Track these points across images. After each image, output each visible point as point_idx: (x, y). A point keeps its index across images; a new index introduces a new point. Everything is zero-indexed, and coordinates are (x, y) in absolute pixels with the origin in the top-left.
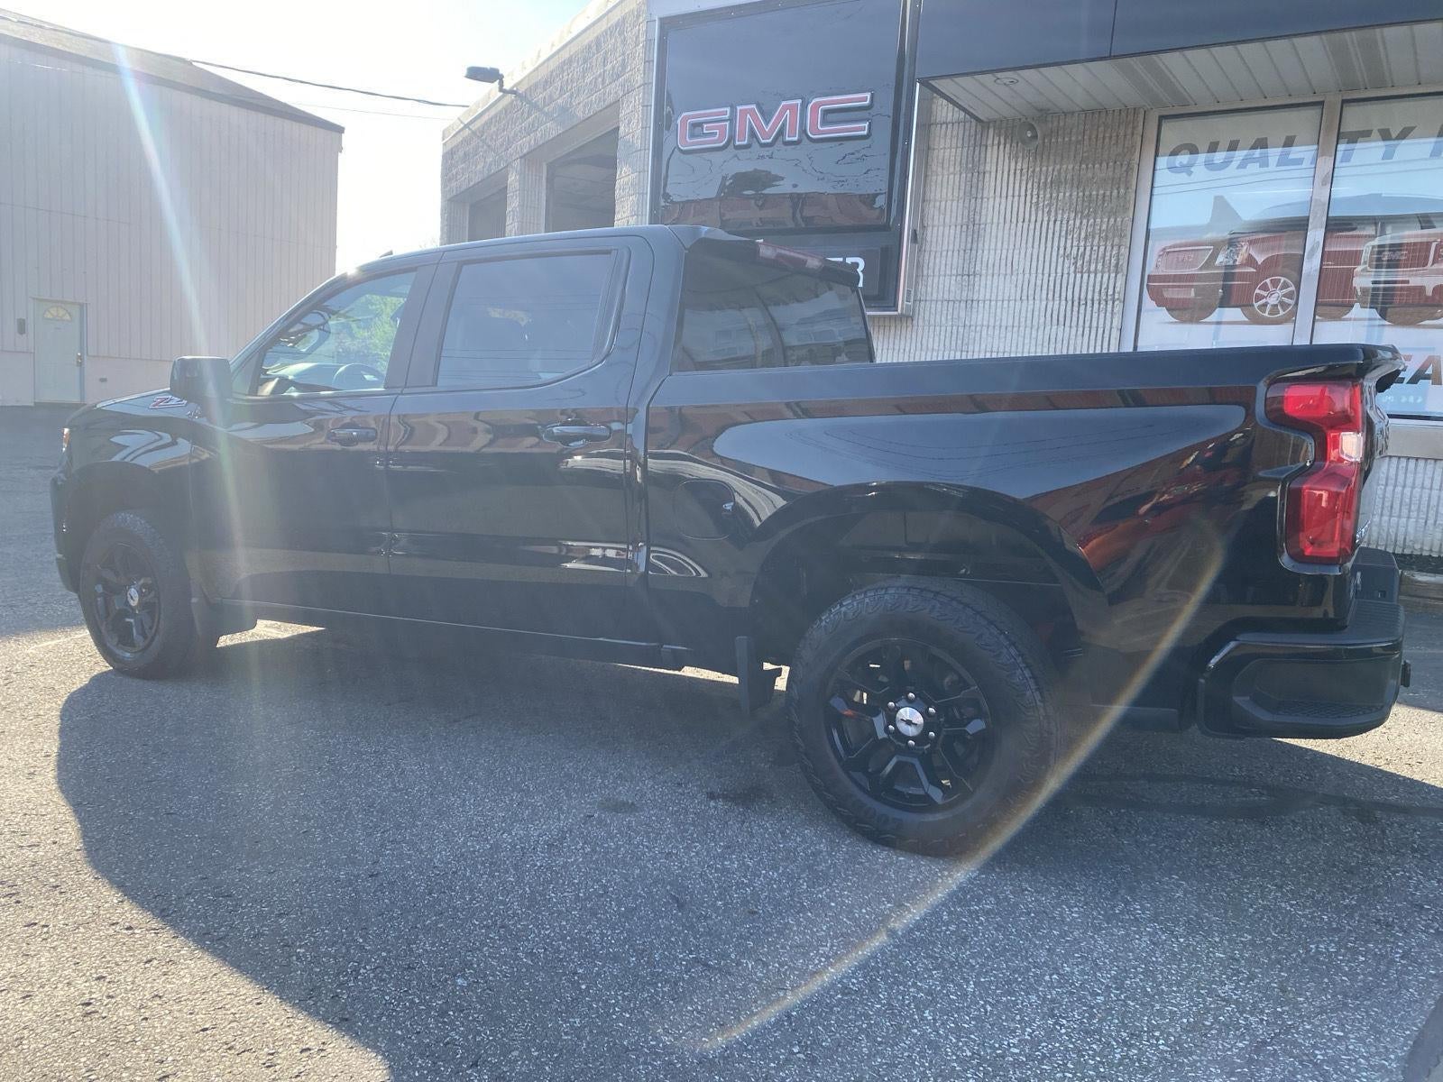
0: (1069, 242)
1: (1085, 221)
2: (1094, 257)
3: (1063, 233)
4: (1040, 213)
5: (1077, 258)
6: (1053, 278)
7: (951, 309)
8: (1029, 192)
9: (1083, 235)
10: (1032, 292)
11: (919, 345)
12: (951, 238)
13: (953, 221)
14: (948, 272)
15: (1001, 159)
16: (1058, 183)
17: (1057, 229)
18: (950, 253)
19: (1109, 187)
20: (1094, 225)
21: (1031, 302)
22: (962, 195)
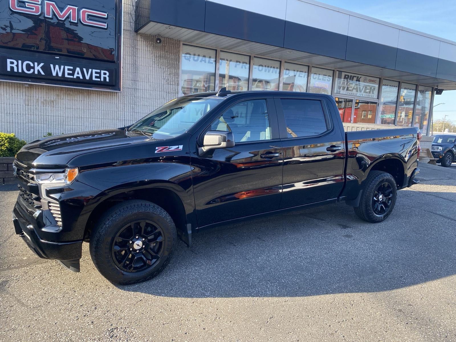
0: (165, 75)
1: (168, 70)
2: (172, 80)
3: (163, 72)
4: (155, 65)
5: (167, 80)
6: (161, 85)
7: (130, 91)
8: (152, 58)
9: (168, 74)
10: (155, 88)
11: (120, 102)
12: (128, 68)
13: (128, 62)
14: (128, 79)
15: (143, 46)
16: (160, 57)
17: (161, 70)
18: (128, 73)
19: (174, 61)
20: (171, 71)
21: (155, 91)
22: (131, 54)
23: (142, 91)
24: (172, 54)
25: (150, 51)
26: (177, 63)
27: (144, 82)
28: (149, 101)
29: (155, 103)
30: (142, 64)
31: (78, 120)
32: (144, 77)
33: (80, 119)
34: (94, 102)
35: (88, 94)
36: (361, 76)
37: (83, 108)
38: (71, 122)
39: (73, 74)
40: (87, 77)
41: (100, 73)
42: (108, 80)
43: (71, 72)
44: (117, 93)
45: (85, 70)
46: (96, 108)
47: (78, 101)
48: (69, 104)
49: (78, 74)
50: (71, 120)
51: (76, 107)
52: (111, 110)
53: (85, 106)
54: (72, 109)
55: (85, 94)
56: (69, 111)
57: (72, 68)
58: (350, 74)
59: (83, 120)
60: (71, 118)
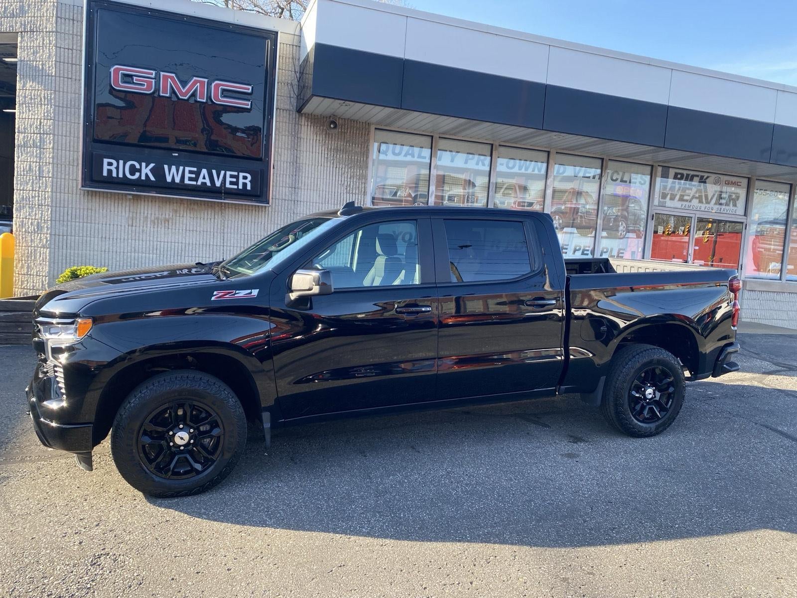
0: (343, 178)
1: (349, 170)
2: (355, 186)
3: (340, 174)
4: (329, 163)
5: (347, 186)
6: (336, 194)
7: (286, 204)
8: (323, 152)
9: (349, 176)
10: (327, 200)
11: (269, 221)
12: (285, 168)
13: (286, 159)
14: (284, 185)
15: (309, 133)
16: (337, 150)
17: (337, 171)
18: (285, 176)
19: (359, 156)
20: (354, 172)
21: (327, 205)
22: (289, 147)
23: (305, 204)
24: (357, 145)
25: (321, 141)
26: (365, 159)
27: (309, 191)
30: (307, 163)
31: (204, 248)
32: (309, 182)
33: (208, 246)
34: (230, 222)
35: (221, 210)
36: (709, 175)
37: (212, 230)
38: (194, 252)
39: (196, 179)
40: (218, 184)
41: (237, 177)
42: (249, 187)
43: (193, 176)
45: (214, 172)
46: (232, 231)
47: (206, 219)
48: (191, 223)
49: (204, 178)
50: (194, 248)
51: (202, 229)
52: (256, 233)
53: (216, 227)
54: (196, 231)
55: (217, 208)
56: (191, 234)
57: (195, 169)
58: (685, 172)
59: (211, 248)
60: (194, 246)
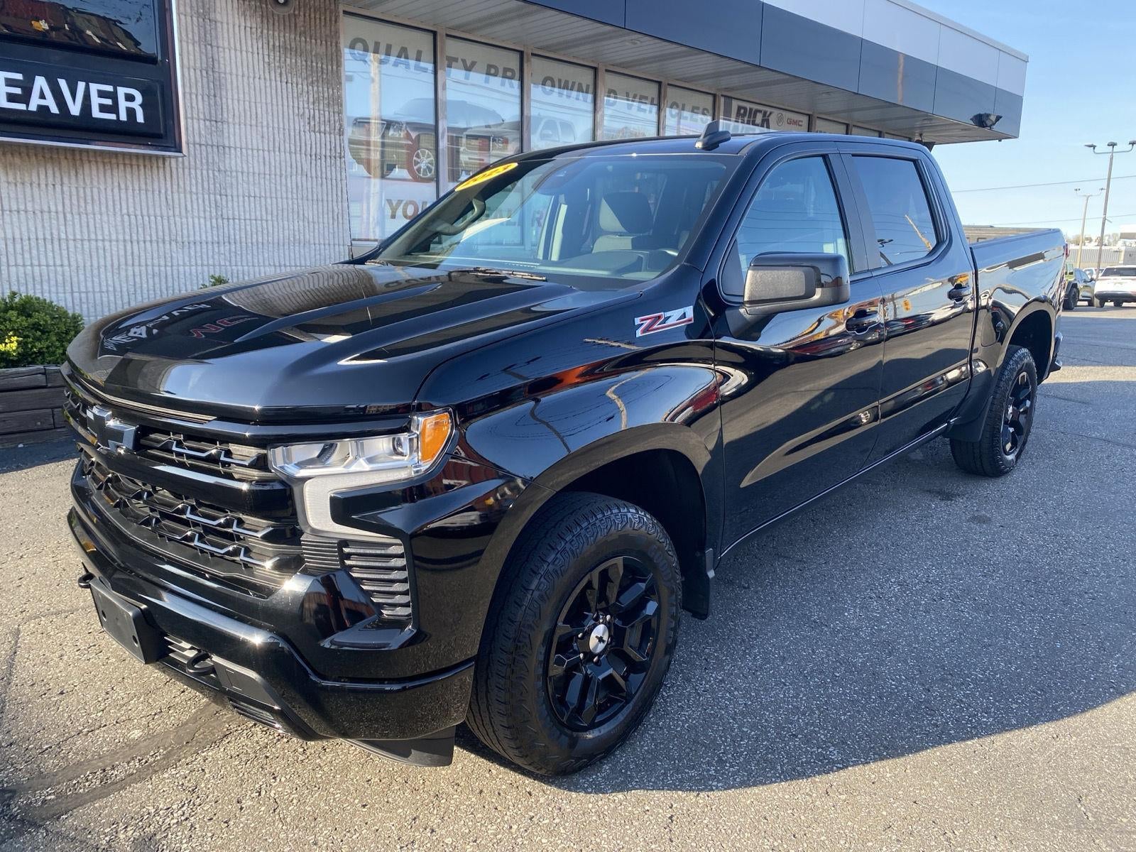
0: (301, 103)
2: (322, 119)
3: (295, 95)
4: (273, 73)
5: (309, 119)
6: (292, 134)
7: (204, 153)
8: (261, 52)
9: (311, 100)
10: (277, 144)
11: (175, 187)
12: (193, 80)
13: (192, 63)
14: (195, 116)
15: (230, 12)
16: (285, 49)
17: (290, 90)
18: (194, 97)
19: (325, 61)
20: (318, 92)
21: (277, 153)
22: (196, 39)
23: (239, 153)
24: (319, 41)
25: (254, 30)
26: (335, 67)
27: (243, 126)
28: (262, 181)
29: (279, 188)
30: (234, 71)
31: (49, 247)
32: (241, 109)
33: (56, 243)
34: (95, 190)
35: (75, 165)
36: (772, 110)
37: (60, 208)
38: (27, 256)
39: (25, 98)
40: (75, 109)
41: (113, 96)
42: (140, 118)
43: (18, 91)
44: (164, 158)
45: (63, 83)
46: (104, 209)
47: (43, 186)
48: (12, 195)
49: (42, 96)
50: (26, 248)
51: (37, 207)
52: (151, 212)
53: (67, 202)
54: (26, 212)
55: (64, 163)
56: (15, 219)
57: (19, 76)
58: (748, 106)
59: (64, 246)
60: (26, 243)
